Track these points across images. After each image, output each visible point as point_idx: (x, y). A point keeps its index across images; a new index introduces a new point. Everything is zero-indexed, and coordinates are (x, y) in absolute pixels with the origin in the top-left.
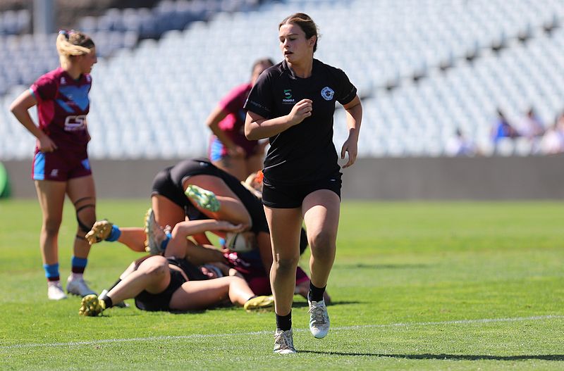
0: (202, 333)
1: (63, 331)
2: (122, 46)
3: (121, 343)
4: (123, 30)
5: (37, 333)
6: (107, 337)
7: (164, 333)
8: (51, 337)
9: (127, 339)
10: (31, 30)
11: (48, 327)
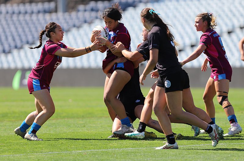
0: (132, 147)
1: (70, 146)
2: (97, 18)
3: (96, 152)
4: (97, 11)
5: (58, 147)
6: (90, 149)
7: (115, 148)
8: (64, 149)
9: (98, 150)
10: (56, 10)
11: (63, 144)
